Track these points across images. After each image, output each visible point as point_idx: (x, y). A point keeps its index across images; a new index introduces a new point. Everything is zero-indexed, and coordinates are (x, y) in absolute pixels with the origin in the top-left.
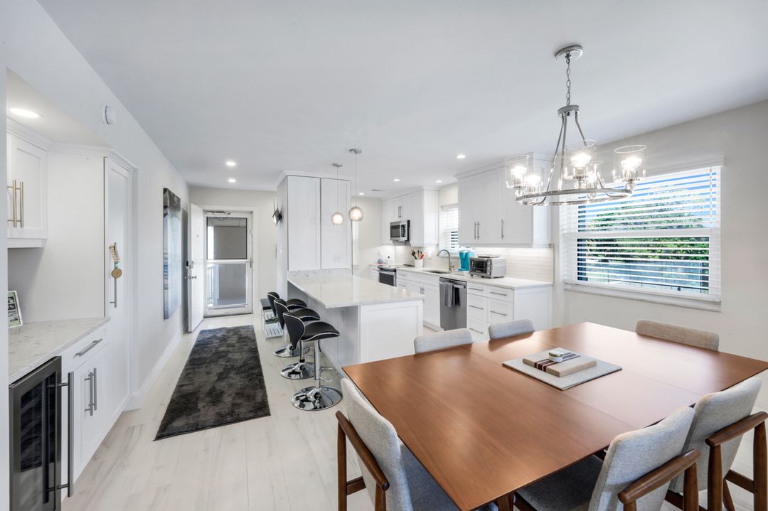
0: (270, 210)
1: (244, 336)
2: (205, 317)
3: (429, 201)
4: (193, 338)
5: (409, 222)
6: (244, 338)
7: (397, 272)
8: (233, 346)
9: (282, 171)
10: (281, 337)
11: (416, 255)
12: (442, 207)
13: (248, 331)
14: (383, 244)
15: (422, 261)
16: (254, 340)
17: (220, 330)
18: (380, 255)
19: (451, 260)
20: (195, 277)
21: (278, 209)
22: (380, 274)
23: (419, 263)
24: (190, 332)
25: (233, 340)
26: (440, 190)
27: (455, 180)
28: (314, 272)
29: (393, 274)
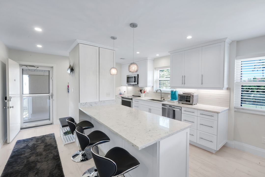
0: (67, 65)
1: (49, 143)
2: (21, 129)
3: (150, 65)
4: (11, 147)
5: (138, 75)
6: (49, 145)
7: (133, 99)
8: (41, 154)
9: (76, 40)
10: (74, 142)
11: (142, 92)
12: (155, 68)
13: (51, 138)
14: (122, 86)
15: (144, 94)
16: (56, 148)
17: (32, 139)
18: (120, 91)
19: (162, 94)
20: (13, 107)
21: (71, 65)
22: (122, 101)
23: (143, 95)
24: (9, 143)
25: (40, 149)
26: (155, 60)
27: (169, 54)
28: (95, 103)
29: (131, 100)
